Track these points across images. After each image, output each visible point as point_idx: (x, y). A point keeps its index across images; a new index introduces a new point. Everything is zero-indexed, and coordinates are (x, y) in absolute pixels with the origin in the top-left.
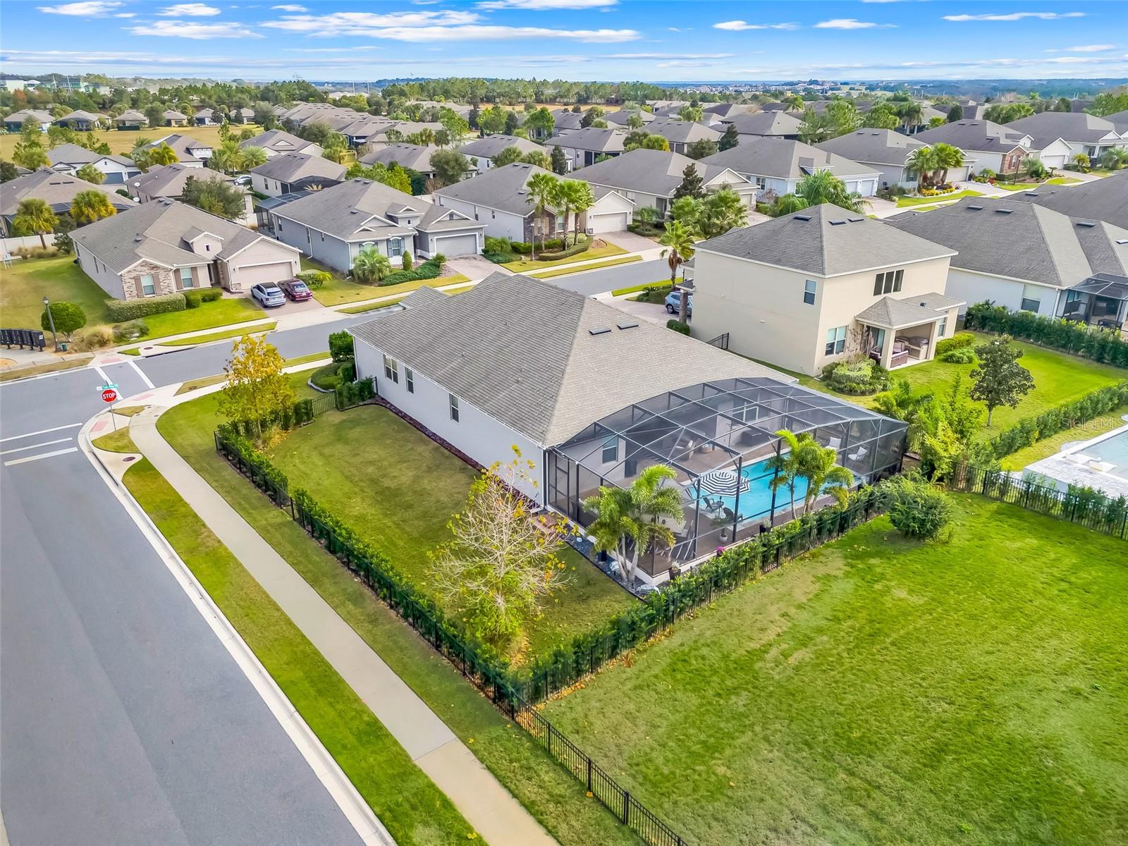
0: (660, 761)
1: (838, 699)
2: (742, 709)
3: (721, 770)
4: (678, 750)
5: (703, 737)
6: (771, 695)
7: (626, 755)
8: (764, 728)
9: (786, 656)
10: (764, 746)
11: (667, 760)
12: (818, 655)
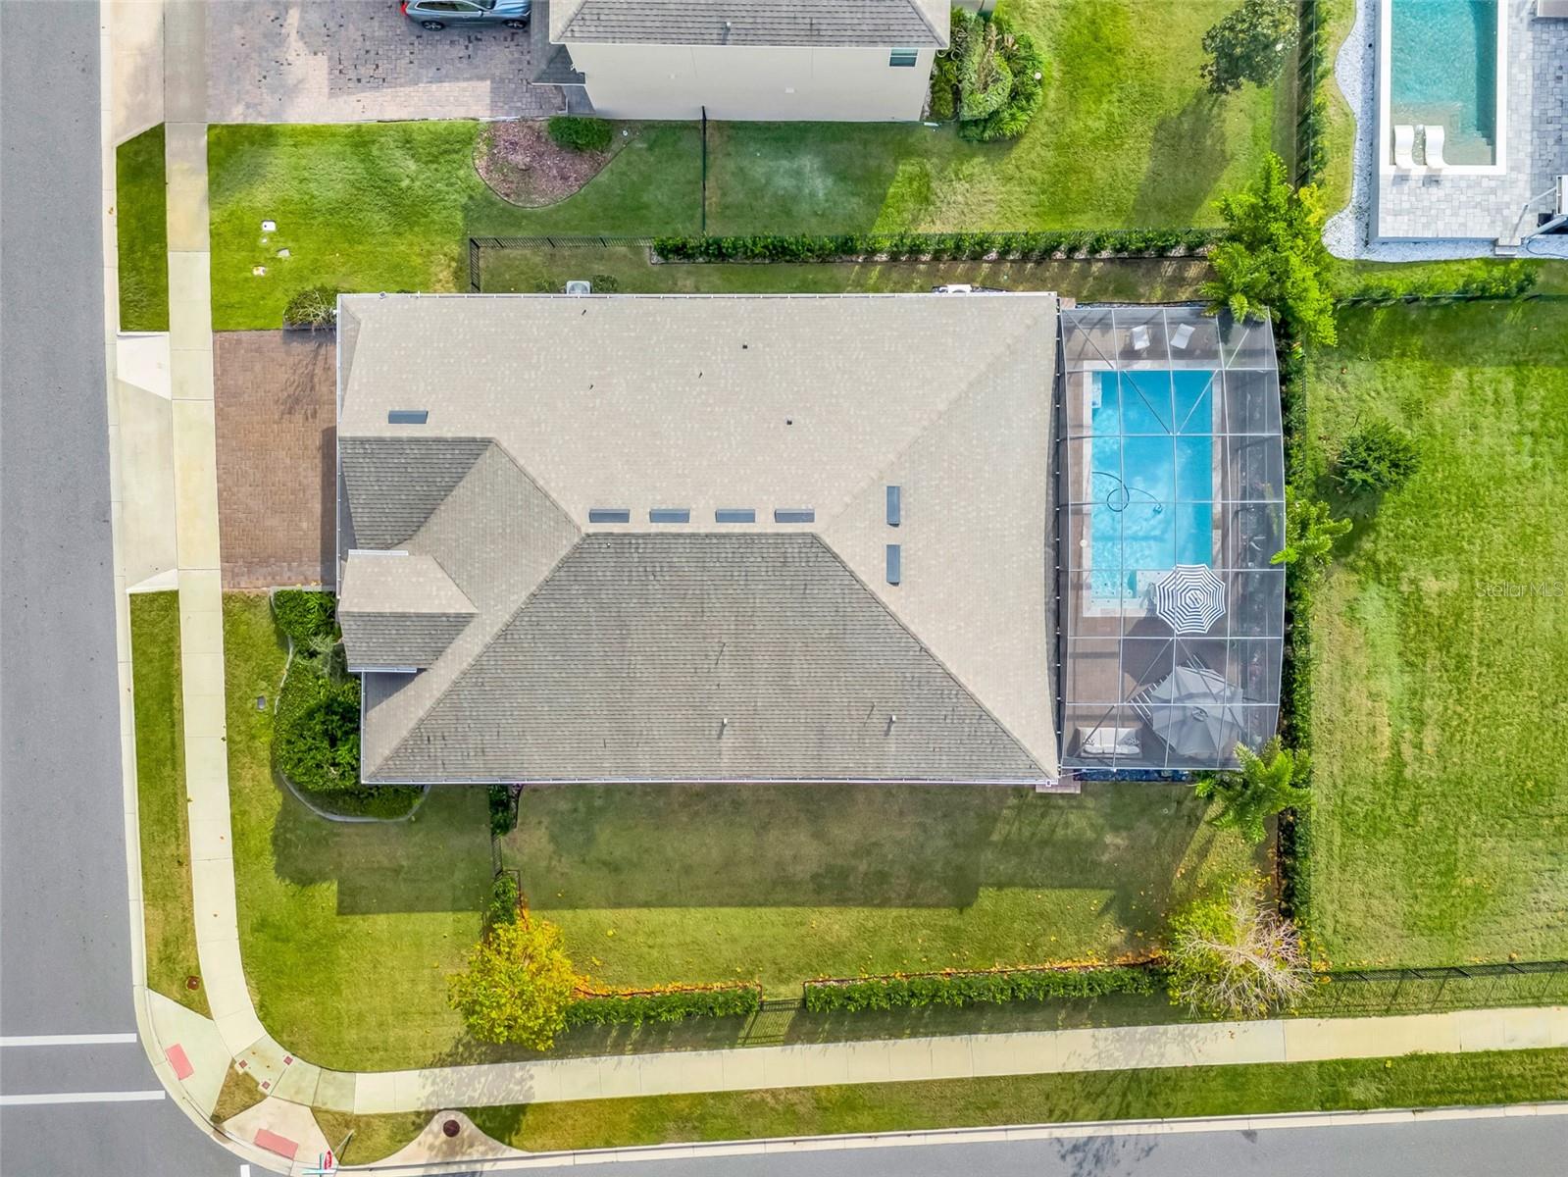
0: (1424, 911)
1: (1496, 762)
2: (1436, 824)
3: (1469, 881)
4: (1427, 892)
5: (1434, 869)
6: (1444, 795)
7: (1399, 925)
8: (1467, 827)
9: (1419, 746)
10: (1478, 841)
11: (1429, 906)
12: (1444, 726)
